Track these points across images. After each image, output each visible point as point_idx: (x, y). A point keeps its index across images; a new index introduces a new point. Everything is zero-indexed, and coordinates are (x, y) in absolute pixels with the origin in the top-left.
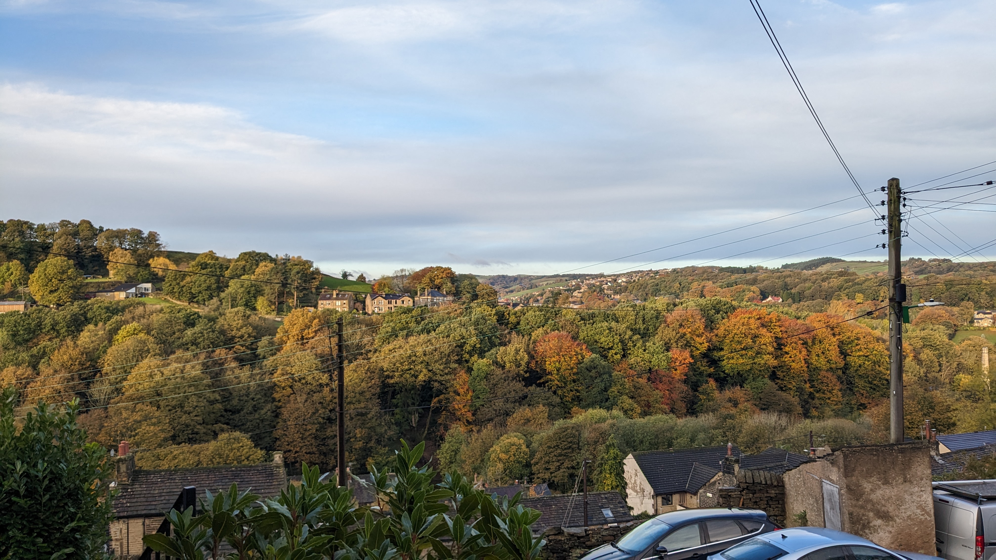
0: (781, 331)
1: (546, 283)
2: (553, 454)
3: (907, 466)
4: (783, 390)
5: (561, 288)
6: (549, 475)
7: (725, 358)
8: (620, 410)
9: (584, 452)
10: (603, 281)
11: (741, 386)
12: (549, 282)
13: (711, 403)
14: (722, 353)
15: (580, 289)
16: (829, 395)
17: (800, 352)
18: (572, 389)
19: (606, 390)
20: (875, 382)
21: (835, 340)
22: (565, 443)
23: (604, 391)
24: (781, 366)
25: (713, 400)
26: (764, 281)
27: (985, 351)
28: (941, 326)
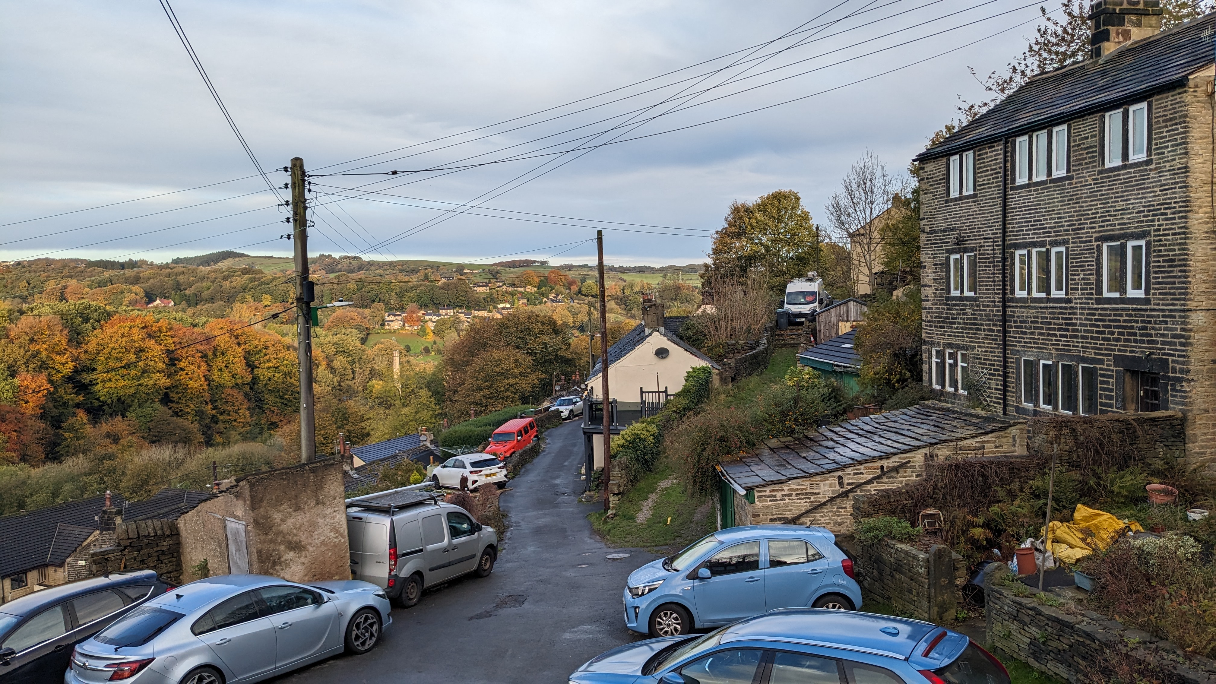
0: (174, 343)
3: (319, 486)
4: (179, 416)
7: (99, 381)
11: (123, 416)
13: (81, 442)
14: (93, 375)
16: (234, 416)
17: (199, 367)
20: (286, 396)
21: (240, 350)
24: (176, 386)
25: (84, 437)
26: (149, 279)
27: (396, 354)
28: (353, 330)
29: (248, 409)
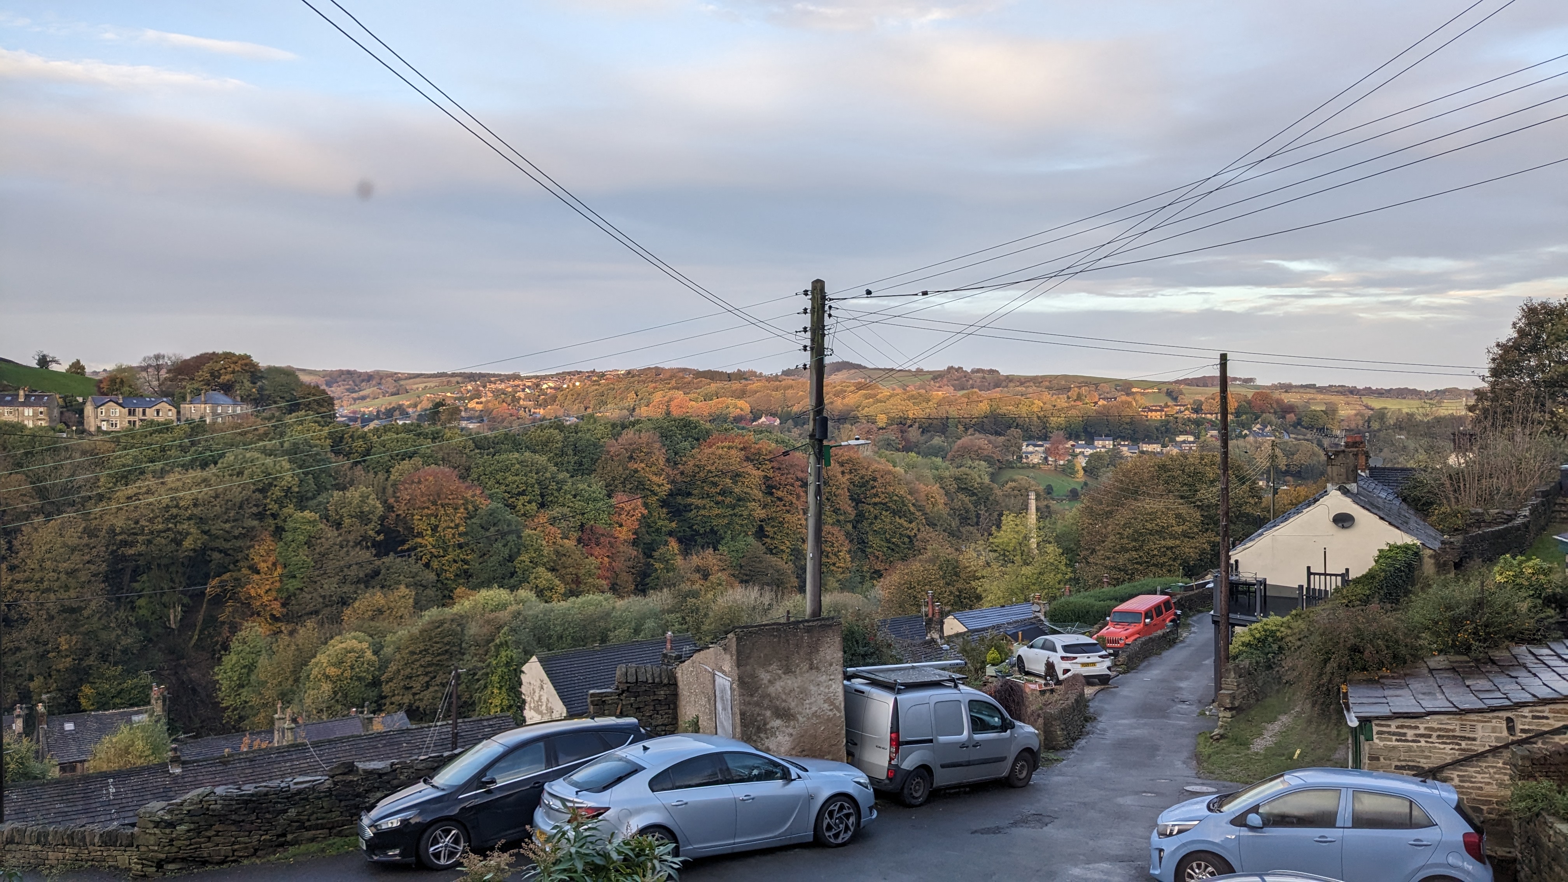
0: (772, 468)
1: (423, 386)
2: (418, 664)
4: (773, 554)
5: (449, 394)
6: (411, 697)
7: (693, 507)
8: (531, 590)
9: (470, 658)
10: (518, 386)
11: (715, 549)
12: (428, 385)
13: (671, 574)
14: (689, 500)
15: (480, 397)
16: (834, 559)
17: (798, 498)
18: (456, 558)
19: (511, 559)
21: (844, 480)
22: (438, 645)
23: (509, 561)
24: (772, 518)
25: (674, 570)
26: (756, 392)
27: (1032, 496)
28: (982, 463)
29: (849, 552)
